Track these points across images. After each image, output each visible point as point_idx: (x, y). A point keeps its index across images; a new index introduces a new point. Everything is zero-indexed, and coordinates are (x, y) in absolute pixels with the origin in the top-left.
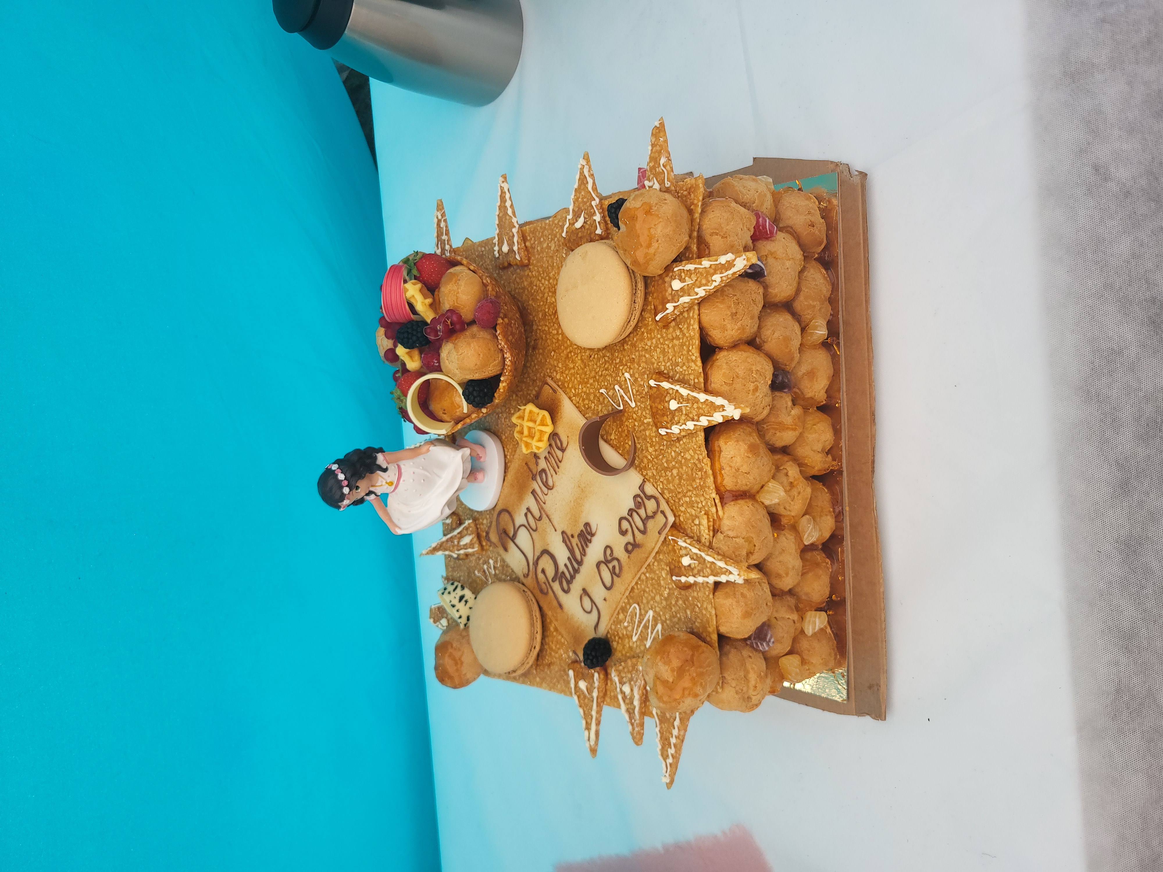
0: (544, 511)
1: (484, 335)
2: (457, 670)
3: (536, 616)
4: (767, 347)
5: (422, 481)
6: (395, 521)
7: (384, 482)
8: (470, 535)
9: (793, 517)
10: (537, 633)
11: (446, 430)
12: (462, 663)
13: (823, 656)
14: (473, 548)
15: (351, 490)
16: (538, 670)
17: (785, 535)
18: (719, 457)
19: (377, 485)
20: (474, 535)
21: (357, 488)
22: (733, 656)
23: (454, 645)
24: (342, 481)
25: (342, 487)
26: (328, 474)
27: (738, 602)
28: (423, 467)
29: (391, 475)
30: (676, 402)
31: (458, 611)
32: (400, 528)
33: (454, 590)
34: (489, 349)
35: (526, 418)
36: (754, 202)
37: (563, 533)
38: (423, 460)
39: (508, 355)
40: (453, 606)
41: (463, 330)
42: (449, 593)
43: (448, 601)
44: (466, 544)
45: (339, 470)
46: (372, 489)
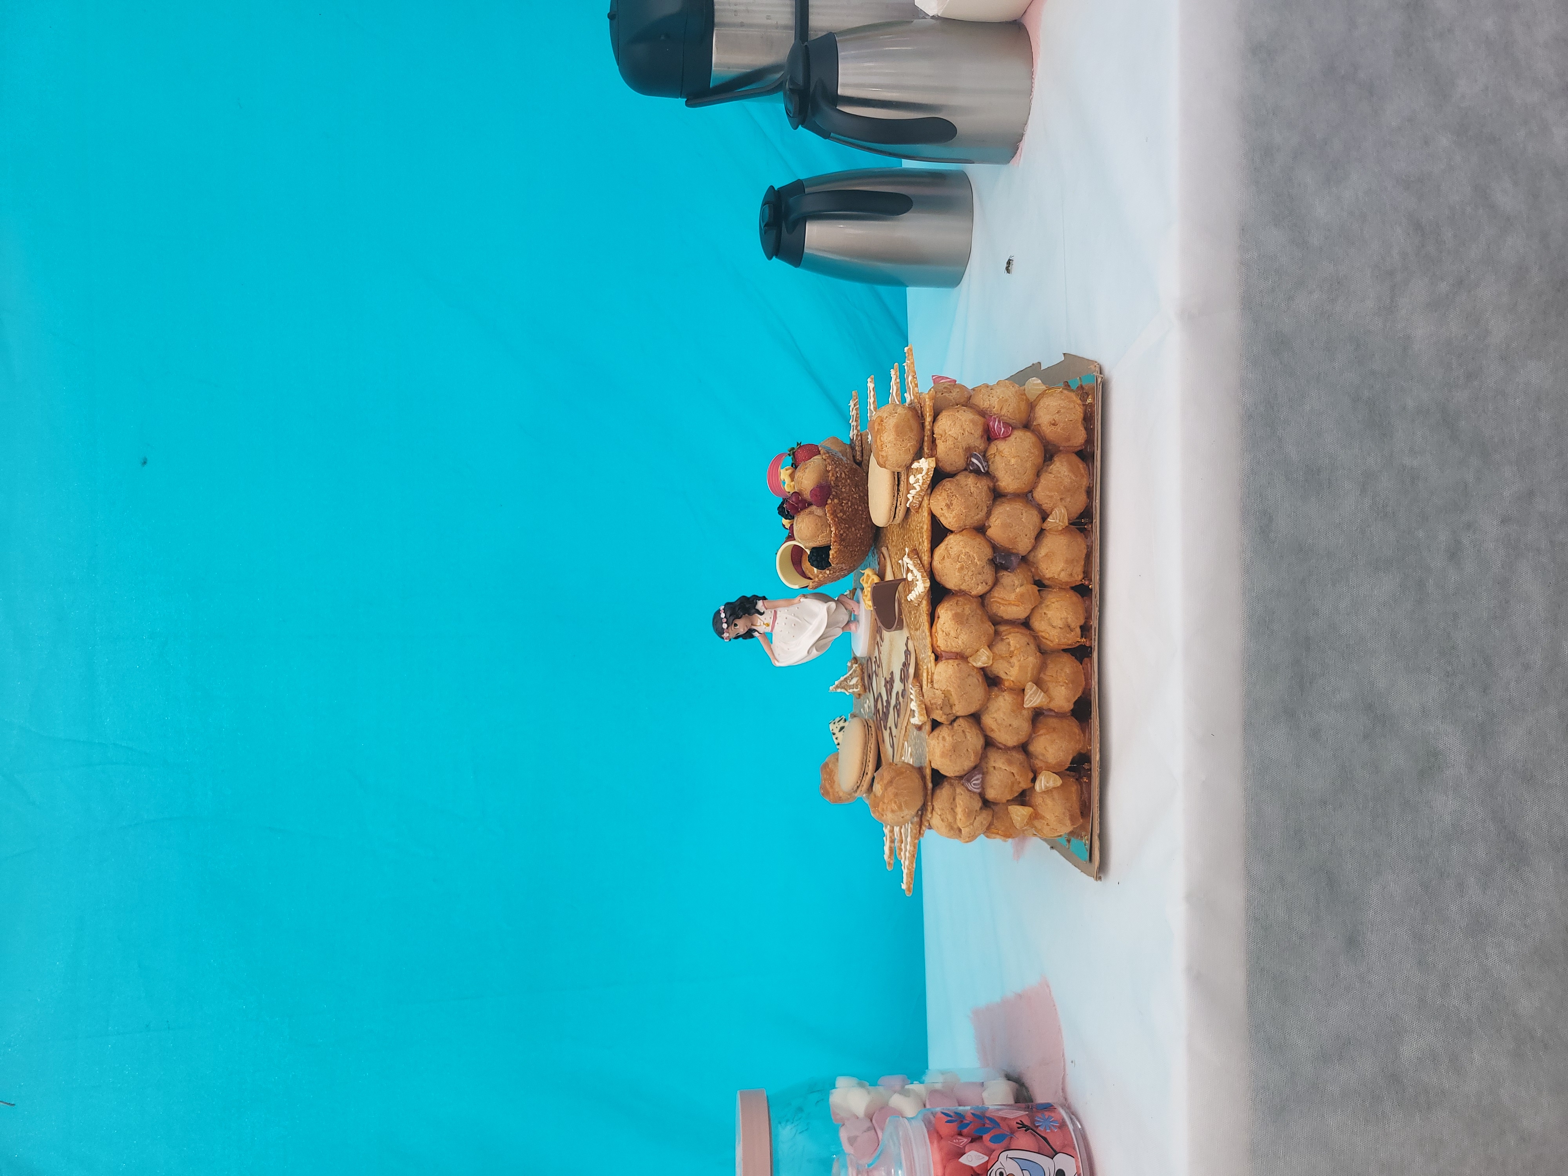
1: (818, 511)
5: (793, 625)
6: (777, 655)
7: (762, 623)
8: (857, 676)
9: (1013, 681)
14: (857, 688)
15: (729, 626)
17: (1000, 694)
19: (758, 624)
21: (736, 625)
23: (830, 766)
24: (723, 619)
26: (718, 612)
28: (794, 615)
29: (767, 618)
31: (836, 739)
32: (780, 661)
33: (838, 722)
36: (994, 408)
37: (885, 679)
38: (797, 608)
39: (833, 530)
40: (834, 734)
41: (804, 508)
42: (834, 723)
44: (853, 685)
46: (753, 627)
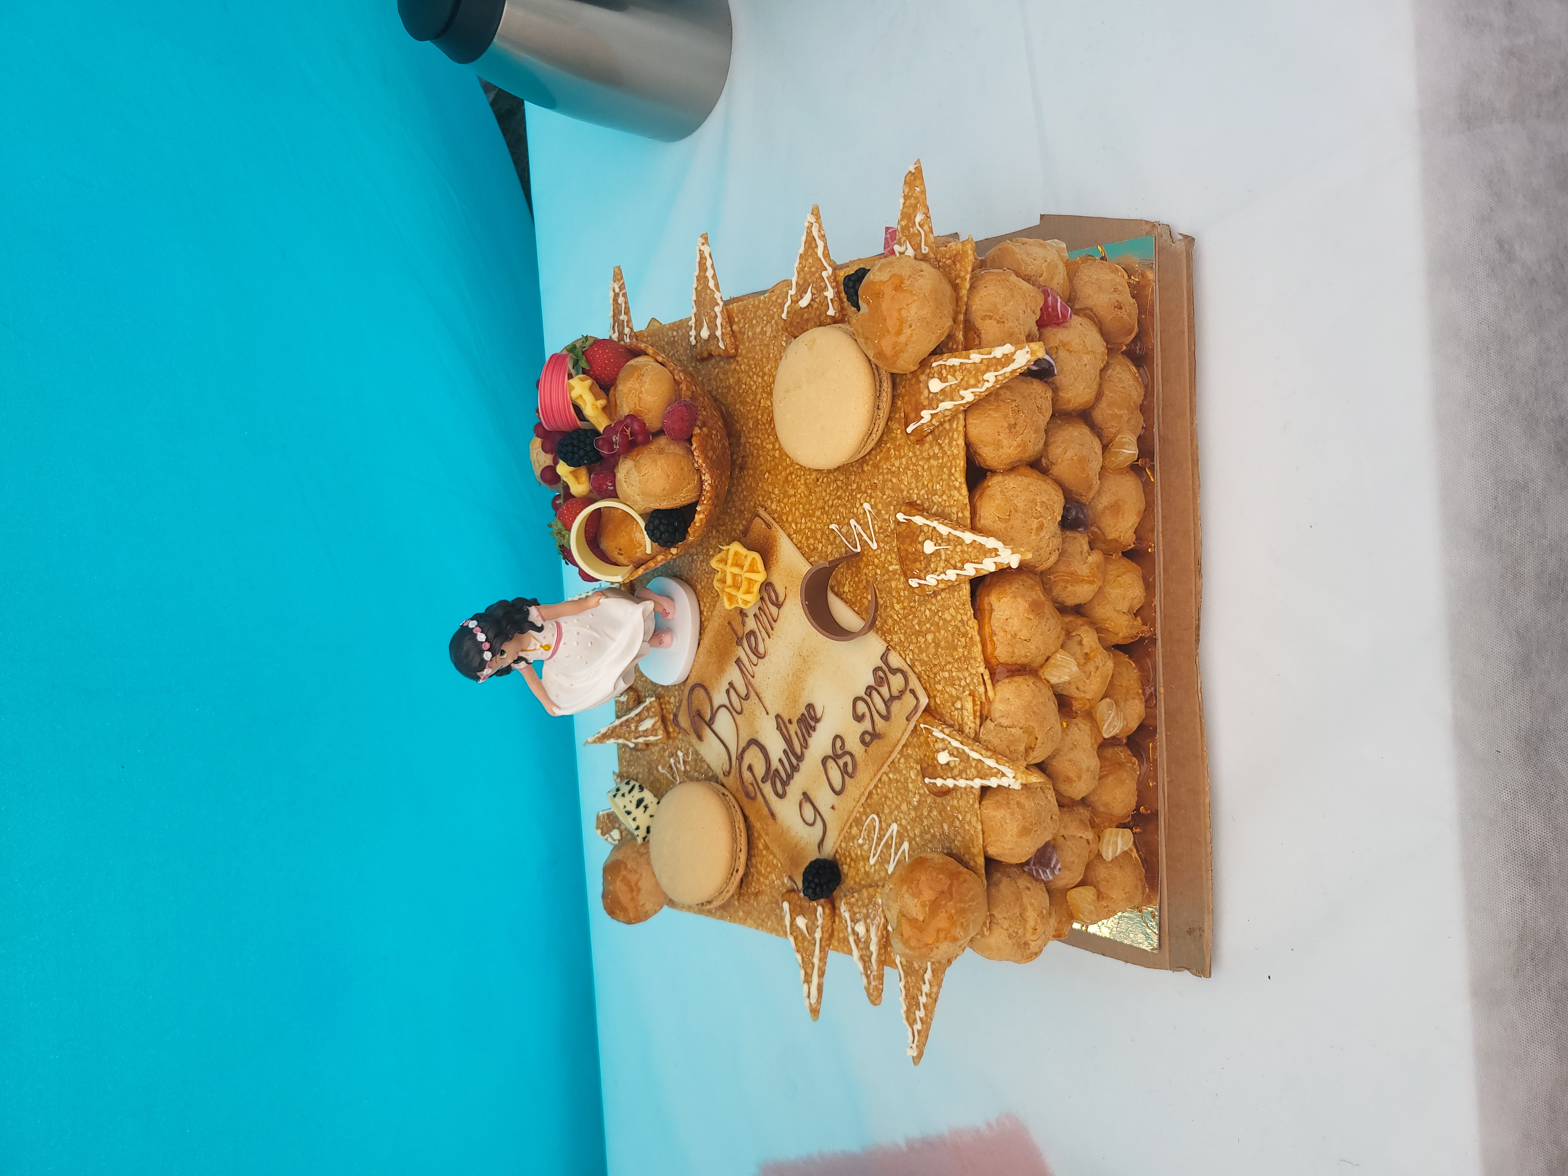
0: (752, 687)
1: (676, 449)
2: (633, 899)
3: (739, 828)
4: (1056, 471)
5: (589, 644)
6: (553, 698)
7: (539, 645)
8: (652, 717)
9: (1088, 700)
10: (741, 851)
11: (622, 577)
12: (639, 890)
13: (1127, 890)
14: (656, 735)
15: (494, 655)
16: (742, 902)
17: (1077, 724)
18: (990, 618)
19: (529, 649)
20: (657, 718)
21: (503, 652)
22: (1005, 887)
23: (629, 866)
24: (482, 643)
25: (482, 651)
26: (464, 633)
27: (1012, 814)
28: (590, 626)
29: (548, 636)
30: (933, 543)
31: (634, 819)
32: (558, 707)
33: (630, 792)
34: (682, 469)
35: (730, 562)
36: (1041, 276)
37: (778, 716)
38: (591, 616)
39: (706, 477)
40: (629, 813)
41: (646, 442)
42: (623, 795)
43: (622, 807)
44: (646, 730)
45: (478, 628)
46: (522, 654)
